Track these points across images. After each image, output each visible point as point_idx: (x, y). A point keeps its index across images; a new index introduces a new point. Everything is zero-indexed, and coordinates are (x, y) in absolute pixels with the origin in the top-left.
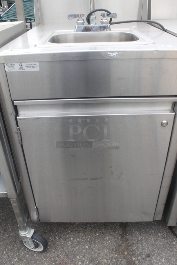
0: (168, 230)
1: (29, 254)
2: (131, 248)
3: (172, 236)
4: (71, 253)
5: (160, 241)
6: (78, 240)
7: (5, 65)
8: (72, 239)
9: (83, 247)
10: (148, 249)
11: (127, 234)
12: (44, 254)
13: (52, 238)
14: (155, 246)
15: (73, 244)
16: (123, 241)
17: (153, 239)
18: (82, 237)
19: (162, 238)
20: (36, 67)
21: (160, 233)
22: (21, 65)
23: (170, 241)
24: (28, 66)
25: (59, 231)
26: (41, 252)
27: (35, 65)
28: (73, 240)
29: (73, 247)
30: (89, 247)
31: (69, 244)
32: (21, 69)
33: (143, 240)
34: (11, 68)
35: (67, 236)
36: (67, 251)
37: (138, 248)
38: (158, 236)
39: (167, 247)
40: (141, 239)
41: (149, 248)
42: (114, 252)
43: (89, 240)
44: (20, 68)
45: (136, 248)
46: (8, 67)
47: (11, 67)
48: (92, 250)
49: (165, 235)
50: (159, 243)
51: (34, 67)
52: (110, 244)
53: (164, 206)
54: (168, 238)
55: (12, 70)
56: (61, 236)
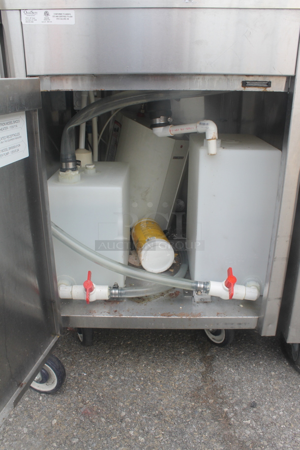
0: (288, 367)
1: (29, 397)
2: (221, 393)
3: (297, 377)
4: (107, 397)
5: (274, 383)
6: (123, 378)
7: (22, 12)
8: (111, 376)
9: (131, 390)
10: (252, 395)
11: (214, 371)
12: (58, 398)
13: (75, 374)
14: (266, 391)
15: (112, 384)
16: (205, 382)
17: (261, 381)
18: (130, 373)
19: (278, 379)
20: (69, 18)
21: (275, 371)
22: (47, 14)
23: (294, 383)
24: (57, 15)
25: (89, 364)
26: (53, 393)
27: (69, 15)
28: (114, 378)
29: (112, 389)
30: (142, 390)
31: (106, 383)
32: (47, 21)
33: (243, 381)
34: (31, 19)
35: (104, 372)
36: (101, 394)
37: (233, 394)
38: (271, 376)
39: (287, 393)
40: (239, 379)
41: (253, 393)
42: (189, 399)
43: (142, 379)
44: (45, 19)
45: (230, 393)
46: (26, 16)
47: (31, 17)
48: (148, 394)
49: (284, 375)
50: (272, 386)
51: (67, 18)
52: (183, 385)
54: (289, 379)
55: (32, 22)
56: (91, 371)
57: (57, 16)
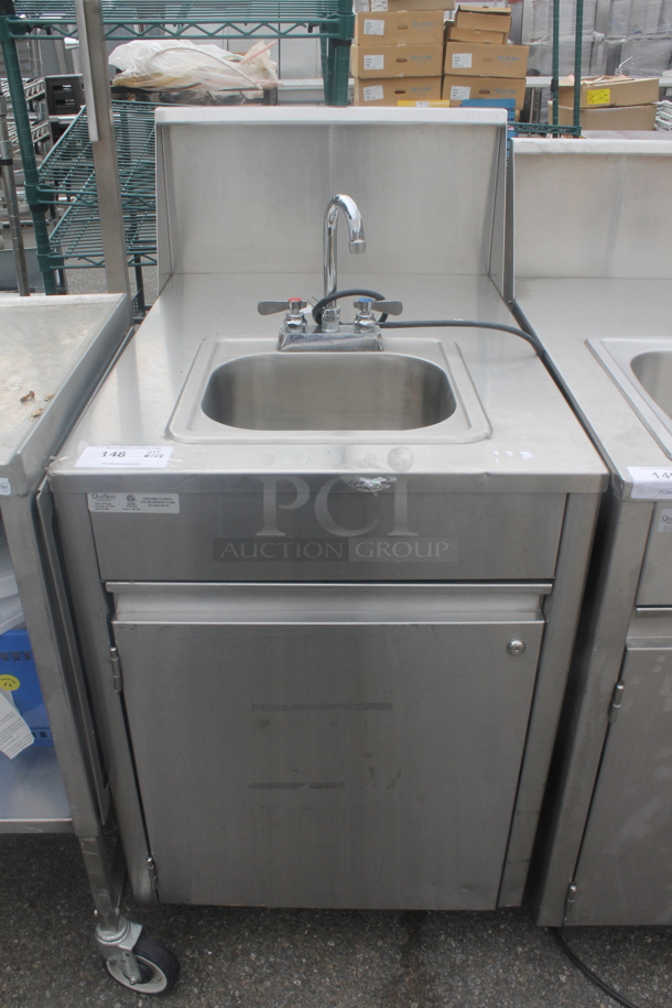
0: (546, 937)
1: (121, 1002)
2: (431, 990)
3: (559, 957)
4: (248, 999)
5: (519, 971)
6: (272, 959)
7: (89, 496)
8: (253, 956)
9: (287, 983)
10: (481, 994)
11: (422, 944)
12: (168, 1003)
13: (193, 952)
14: (505, 986)
15: (255, 972)
16: (407, 967)
17: (498, 965)
18: (284, 950)
19: (527, 962)
20: (170, 504)
21: (523, 946)
22: (131, 498)
23: (552, 970)
24: (149, 500)
25: (215, 931)
26: (160, 995)
27: (170, 501)
28: (257, 959)
29: (255, 983)
30: (304, 983)
31: (245, 971)
32: (131, 508)
33: (468, 966)
34: (105, 505)
35: (240, 947)
36: (237, 993)
37: (451, 990)
38: (516, 954)
39: (538, 991)
40: (464, 962)
41: (484, 989)
42: (379, 1001)
43: (304, 961)
44: (129, 505)
45: (446, 991)
46: (95, 501)
47: (104, 502)
48: (314, 992)
49: (538, 952)
50: (516, 975)
51: (165, 504)
52: (369, 974)
53: (527, 867)
54: (546, 961)
55: (107, 509)
56: (220, 946)
57: (149, 502)
